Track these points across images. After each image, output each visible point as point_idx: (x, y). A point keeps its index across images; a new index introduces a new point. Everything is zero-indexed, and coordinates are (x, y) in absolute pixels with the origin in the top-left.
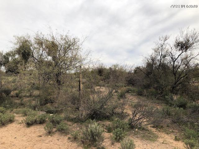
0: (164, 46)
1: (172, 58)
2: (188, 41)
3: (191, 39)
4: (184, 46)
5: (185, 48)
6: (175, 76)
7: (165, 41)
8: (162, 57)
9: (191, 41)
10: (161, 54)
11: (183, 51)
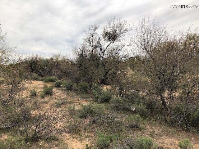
0: (94, 36)
1: (101, 49)
2: (115, 31)
3: (117, 30)
4: (112, 37)
5: (113, 39)
6: (105, 67)
7: (94, 30)
8: (93, 48)
9: (118, 32)
10: (92, 45)
11: (111, 42)
